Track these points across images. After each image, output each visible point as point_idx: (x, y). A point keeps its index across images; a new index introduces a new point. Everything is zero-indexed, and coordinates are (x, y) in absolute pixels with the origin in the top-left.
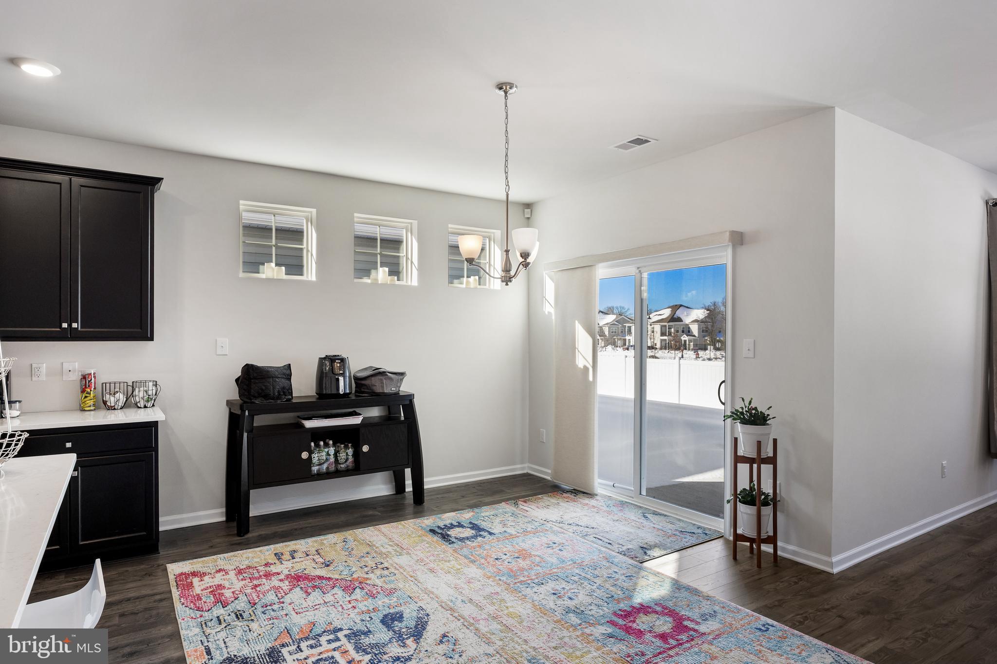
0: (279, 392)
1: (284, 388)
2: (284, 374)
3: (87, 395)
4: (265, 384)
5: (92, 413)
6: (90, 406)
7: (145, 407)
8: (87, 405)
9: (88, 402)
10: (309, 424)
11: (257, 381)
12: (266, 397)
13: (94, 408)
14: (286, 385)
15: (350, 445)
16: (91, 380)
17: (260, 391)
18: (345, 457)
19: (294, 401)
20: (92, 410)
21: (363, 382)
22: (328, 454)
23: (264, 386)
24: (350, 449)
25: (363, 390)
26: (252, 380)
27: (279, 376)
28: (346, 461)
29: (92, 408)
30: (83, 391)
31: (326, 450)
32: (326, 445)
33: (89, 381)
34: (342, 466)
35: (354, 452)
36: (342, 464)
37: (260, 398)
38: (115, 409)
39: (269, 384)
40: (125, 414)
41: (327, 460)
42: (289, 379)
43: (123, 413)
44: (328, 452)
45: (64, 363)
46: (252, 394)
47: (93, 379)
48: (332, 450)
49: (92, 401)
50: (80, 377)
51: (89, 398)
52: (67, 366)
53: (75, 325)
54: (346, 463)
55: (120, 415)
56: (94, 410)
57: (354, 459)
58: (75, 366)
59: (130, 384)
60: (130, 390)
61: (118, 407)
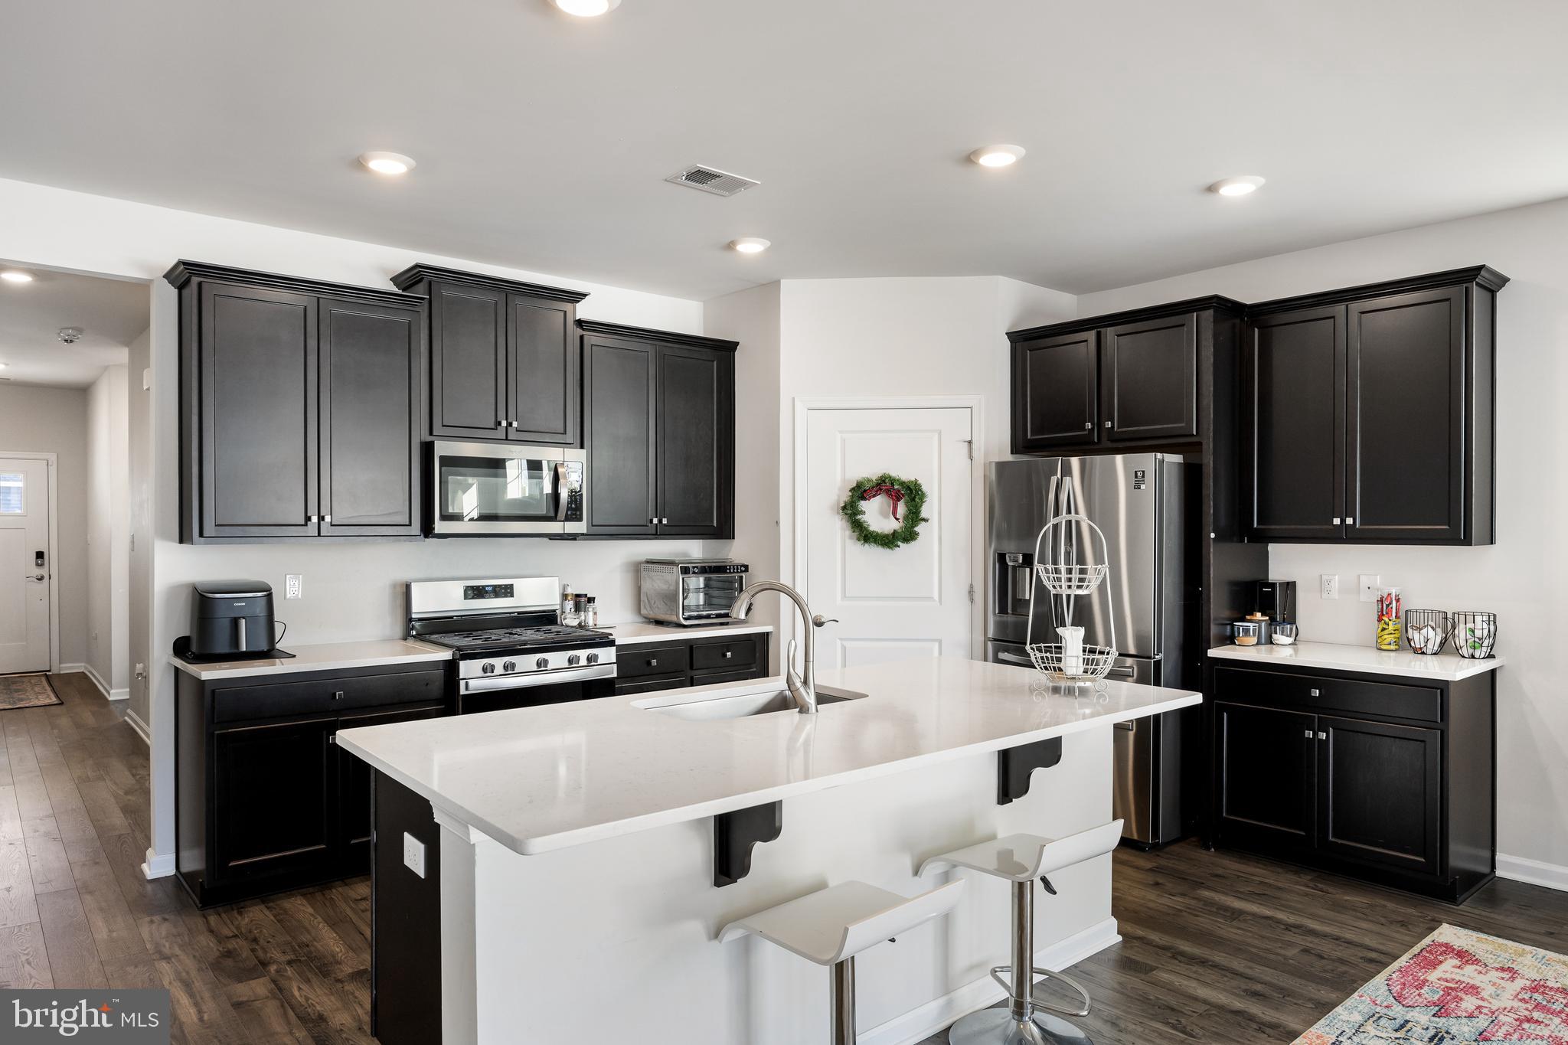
3: (1385, 626)
5: (1393, 654)
6: (1390, 644)
7: (1473, 657)
8: (1386, 642)
9: (1386, 637)
13: (1397, 647)
16: (1391, 603)
20: (1392, 650)
29: (1393, 647)
30: (1380, 620)
33: (1387, 606)
38: (1423, 653)
40: (1439, 664)
43: (1435, 662)
45: (1361, 577)
47: (1394, 602)
49: (1393, 636)
50: (1378, 599)
51: (1386, 632)
52: (1365, 581)
53: (1349, 521)
55: (1430, 664)
56: (1396, 650)
58: (1378, 581)
59: (1450, 615)
60: (1448, 624)
61: (1429, 652)
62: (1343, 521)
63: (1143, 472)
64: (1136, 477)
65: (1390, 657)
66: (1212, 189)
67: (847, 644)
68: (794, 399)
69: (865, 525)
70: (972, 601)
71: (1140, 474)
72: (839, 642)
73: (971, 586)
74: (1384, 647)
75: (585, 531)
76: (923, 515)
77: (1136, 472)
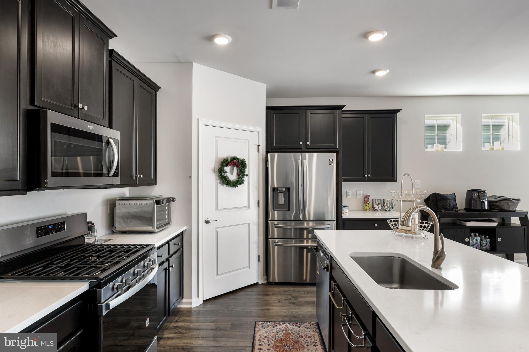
0: (452, 207)
1: (454, 205)
2: (453, 198)
3: (367, 205)
4: (446, 203)
5: (369, 212)
6: (368, 209)
7: (389, 211)
8: (367, 209)
9: (368, 207)
10: (469, 224)
11: (441, 201)
12: (446, 209)
14: (455, 204)
15: (487, 237)
16: (368, 198)
17: (443, 206)
18: (485, 243)
19: (459, 212)
21: (494, 204)
22: (477, 241)
23: (445, 204)
24: (488, 239)
25: (493, 208)
26: (438, 201)
27: (452, 199)
28: (486, 245)
29: (369, 210)
30: (366, 203)
31: (476, 238)
32: (475, 235)
34: (484, 247)
35: (490, 241)
36: (484, 246)
37: (444, 210)
38: (378, 211)
39: (447, 203)
40: (381, 214)
41: (476, 243)
42: (455, 201)
43: (380, 213)
44: (476, 239)
45: (357, 191)
46: (439, 207)
48: (479, 239)
50: (364, 197)
51: (368, 206)
54: (486, 246)
57: (490, 245)
58: (361, 192)
59: (383, 200)
60: (383, 203)
61: (379, 210)
62: (368, 176)
63: (332, 159)
64: (330, 161)
65: (368, 213)
66: (374, 72)
67: (217, 230)
68: (198, 119)
69: (227, 178)
70: (259, 206)
71: (331, 160)
72: (215, 229)
73: (259, 201)
74: (367, 210)
75: (120, 183)
76: (246, 173)
77: (330, 159)
